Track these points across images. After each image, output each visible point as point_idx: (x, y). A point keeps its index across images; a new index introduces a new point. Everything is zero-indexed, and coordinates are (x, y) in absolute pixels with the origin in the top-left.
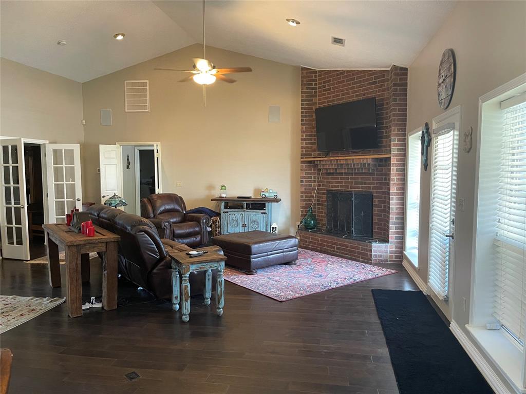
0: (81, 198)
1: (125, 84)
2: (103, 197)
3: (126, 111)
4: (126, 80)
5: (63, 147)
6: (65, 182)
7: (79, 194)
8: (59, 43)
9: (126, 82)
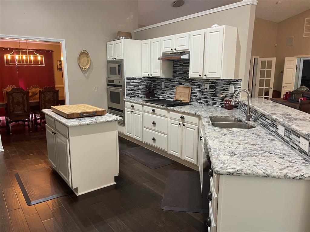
0: (272, 87)
1: (305, 20)
2: (283, 87)
3: (304, 36)
4: (306, 18)
5: (267, 59)
6: (265, 78)
7: (272, 85)
8: (277, 3)
9: (306, 19)
